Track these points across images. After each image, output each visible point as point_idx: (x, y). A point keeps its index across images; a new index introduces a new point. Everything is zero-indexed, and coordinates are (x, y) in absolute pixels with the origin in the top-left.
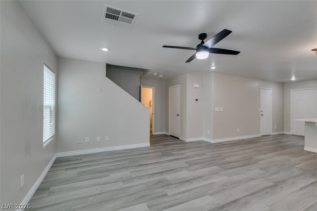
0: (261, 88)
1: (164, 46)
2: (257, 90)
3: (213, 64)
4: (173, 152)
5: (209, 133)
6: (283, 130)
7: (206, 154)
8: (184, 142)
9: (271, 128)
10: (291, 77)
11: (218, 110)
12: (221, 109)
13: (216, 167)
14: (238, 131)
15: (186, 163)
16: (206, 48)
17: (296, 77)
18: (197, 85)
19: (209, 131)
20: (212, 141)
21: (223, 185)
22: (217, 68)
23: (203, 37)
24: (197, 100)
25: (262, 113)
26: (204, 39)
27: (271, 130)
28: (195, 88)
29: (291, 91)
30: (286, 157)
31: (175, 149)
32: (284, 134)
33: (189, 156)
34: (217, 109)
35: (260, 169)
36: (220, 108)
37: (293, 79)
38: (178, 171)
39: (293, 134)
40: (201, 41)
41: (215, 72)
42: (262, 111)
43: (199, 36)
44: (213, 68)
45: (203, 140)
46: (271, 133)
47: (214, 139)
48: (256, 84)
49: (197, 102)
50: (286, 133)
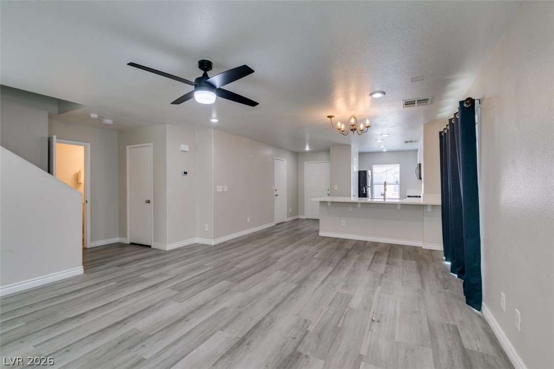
0: (275, 158)
1: (131, 64)
2: (270, 160)
3: (214, 115)
4: (141, 276)
5: (207, 230)
6: (297, 214)
7: (206, 265)
8: (162, 252)
9: (286, 213)
10: (305, 147)
11: (221, 191)
12: (226, 189)
13: (224, 282)
14: (249, 221)
15: (173, 289)
16: (211, 87)
17: (310, 147)
18: (185, 147)
19: (207, 225)
20: (213, 242)
21: (239, 307)
22: (220, 121)
23: (205, 65)
24: (185, 173)
25: (276, 193)
26: (208, 71)
27: (286, 216)
28: (182, 151)
29: (305, 163)
30: (305, 247)
31: (146, 268)
32: (298, 219)
33: (177, 276)
34: (219, 189)
35: (280, 270)
36: (223, 187)
37: (307, 149)
38: (159, 307)
39: (308, 218)
40: (203, 72)
41: (216, 128)
42: (276, 190)
43: (199, 62)
44: (214, 121)
45: (196, 242)
46: (287, 220)
47: (215, 237)
48: (268, 152)
49: (186, 177)
50: (301, 217)
